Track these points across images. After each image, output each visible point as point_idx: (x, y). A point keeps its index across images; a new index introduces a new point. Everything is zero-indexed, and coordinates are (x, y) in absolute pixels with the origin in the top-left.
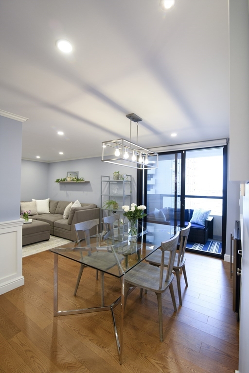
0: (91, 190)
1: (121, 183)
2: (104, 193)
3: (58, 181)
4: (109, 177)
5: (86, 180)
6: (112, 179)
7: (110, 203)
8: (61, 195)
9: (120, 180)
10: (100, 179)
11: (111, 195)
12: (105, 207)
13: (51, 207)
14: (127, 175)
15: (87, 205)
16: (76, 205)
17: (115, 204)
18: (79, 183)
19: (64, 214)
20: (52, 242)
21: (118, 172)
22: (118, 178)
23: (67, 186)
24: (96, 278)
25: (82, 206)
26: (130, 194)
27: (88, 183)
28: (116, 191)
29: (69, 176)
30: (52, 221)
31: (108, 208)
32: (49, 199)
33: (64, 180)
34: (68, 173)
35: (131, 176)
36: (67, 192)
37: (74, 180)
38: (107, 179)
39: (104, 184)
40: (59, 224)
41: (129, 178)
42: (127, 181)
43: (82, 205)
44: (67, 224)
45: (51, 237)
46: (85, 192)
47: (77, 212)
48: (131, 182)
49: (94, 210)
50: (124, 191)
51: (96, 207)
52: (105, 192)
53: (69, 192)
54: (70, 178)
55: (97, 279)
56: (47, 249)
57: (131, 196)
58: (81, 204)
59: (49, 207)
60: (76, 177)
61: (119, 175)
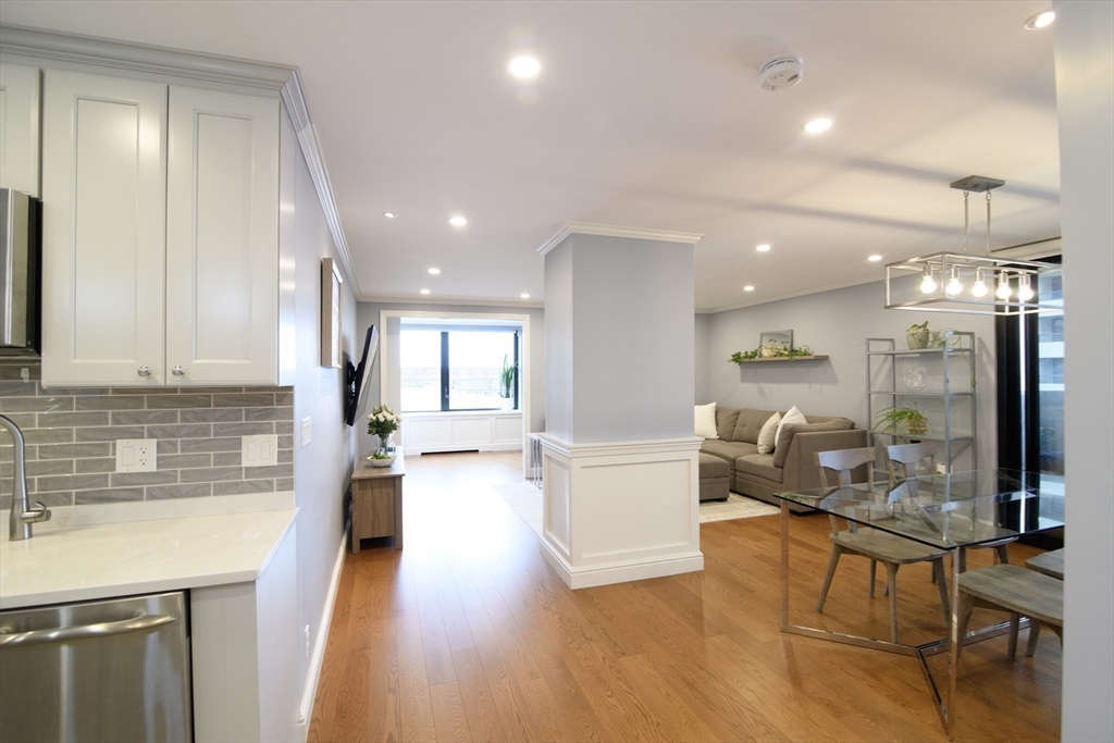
0: (833, 380)
1: (938, 355)
2: (875, 388)
3: (737, 358)
4: (892, 340)
5: (817, 352)
6: (902, 347)
7: (896, 417)
8: (747, 393)
9: (933, 347)
10: (864, 348)
11: (900, 390)
12: (881, 426)
13: (721, 424)
14: (956, 333)
15: (824, 420)
16: (794, 417)
17: (916, 419)
18: (795, 361)
19: (760, 442)
20: (735, 505)
21: (924, 326)
22: (924, 342)
23: (763, 371)
24: (868, 594)
25: (808, 421)
26: (967, 388)
27: (822, 360)
28: (915, 380)
29: (765, 343)
30: (732, 456)
31: (891, 431)
32: (714, 404)
33: (755, 354)
34: (762, 335)
35: (971, 334)
36: (761, 385)
37: (781, 354)
38: (885, 347)
39: (876, 362)
40: (749, 464)
41: (966, 342)
42: (955, 350)
43: (809, 419)
44: (771, 464)
45: (732, 496)
46: (816, 386)
47: (799, 436)
48: (972, 351)
49: (843, 434)
50: (948, 381)
51: (852, 426)
52: (880, 382)
53: (767, 387)
54: (771, 349)
55: (872, 596)
56: (729, 518)
57: (973, 395)
58: (806, 417)
59: (717, 425)
60: (788, 346)
61: (927, 332)
